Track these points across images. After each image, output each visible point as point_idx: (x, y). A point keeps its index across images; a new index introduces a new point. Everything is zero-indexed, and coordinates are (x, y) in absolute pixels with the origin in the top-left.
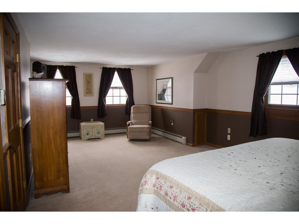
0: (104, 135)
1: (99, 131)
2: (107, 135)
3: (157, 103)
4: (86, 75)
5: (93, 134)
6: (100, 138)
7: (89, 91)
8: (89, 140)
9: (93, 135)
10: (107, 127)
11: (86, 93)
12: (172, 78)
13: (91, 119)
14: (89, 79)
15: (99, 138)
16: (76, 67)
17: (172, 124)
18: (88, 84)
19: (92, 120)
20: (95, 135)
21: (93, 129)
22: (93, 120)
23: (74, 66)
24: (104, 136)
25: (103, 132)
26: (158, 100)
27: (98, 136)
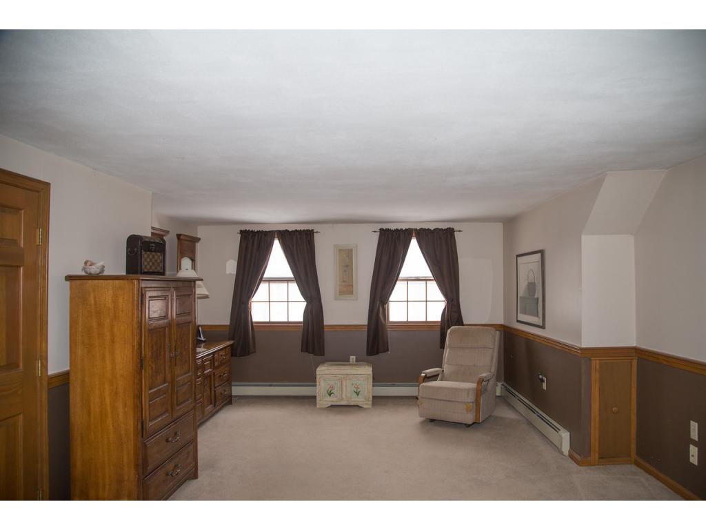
0: (371, 399)
1: (358, 388)
2: (378, 400)
3: (518, 321)
4: (340, 250)
5: (342, 393)
6: (361, 407)
7: (347, 288)
8: (333, 407)
9: (344, 397)
10: (377, 379)
11: (340, 292)
12: (542, 252)
13: (351, 357)
14: (346, 258)
15: (358, 406)
16: (317, 232)
17: (544, 386)
18: (345, 271)
19: (353, 358)
20: (347, 397)
21: (344, 383)
22: (354, 360)
23: (313, 230)
24: (370, 402)
25: (368, 392)
26: (521, 313)
27: (355, 400)
